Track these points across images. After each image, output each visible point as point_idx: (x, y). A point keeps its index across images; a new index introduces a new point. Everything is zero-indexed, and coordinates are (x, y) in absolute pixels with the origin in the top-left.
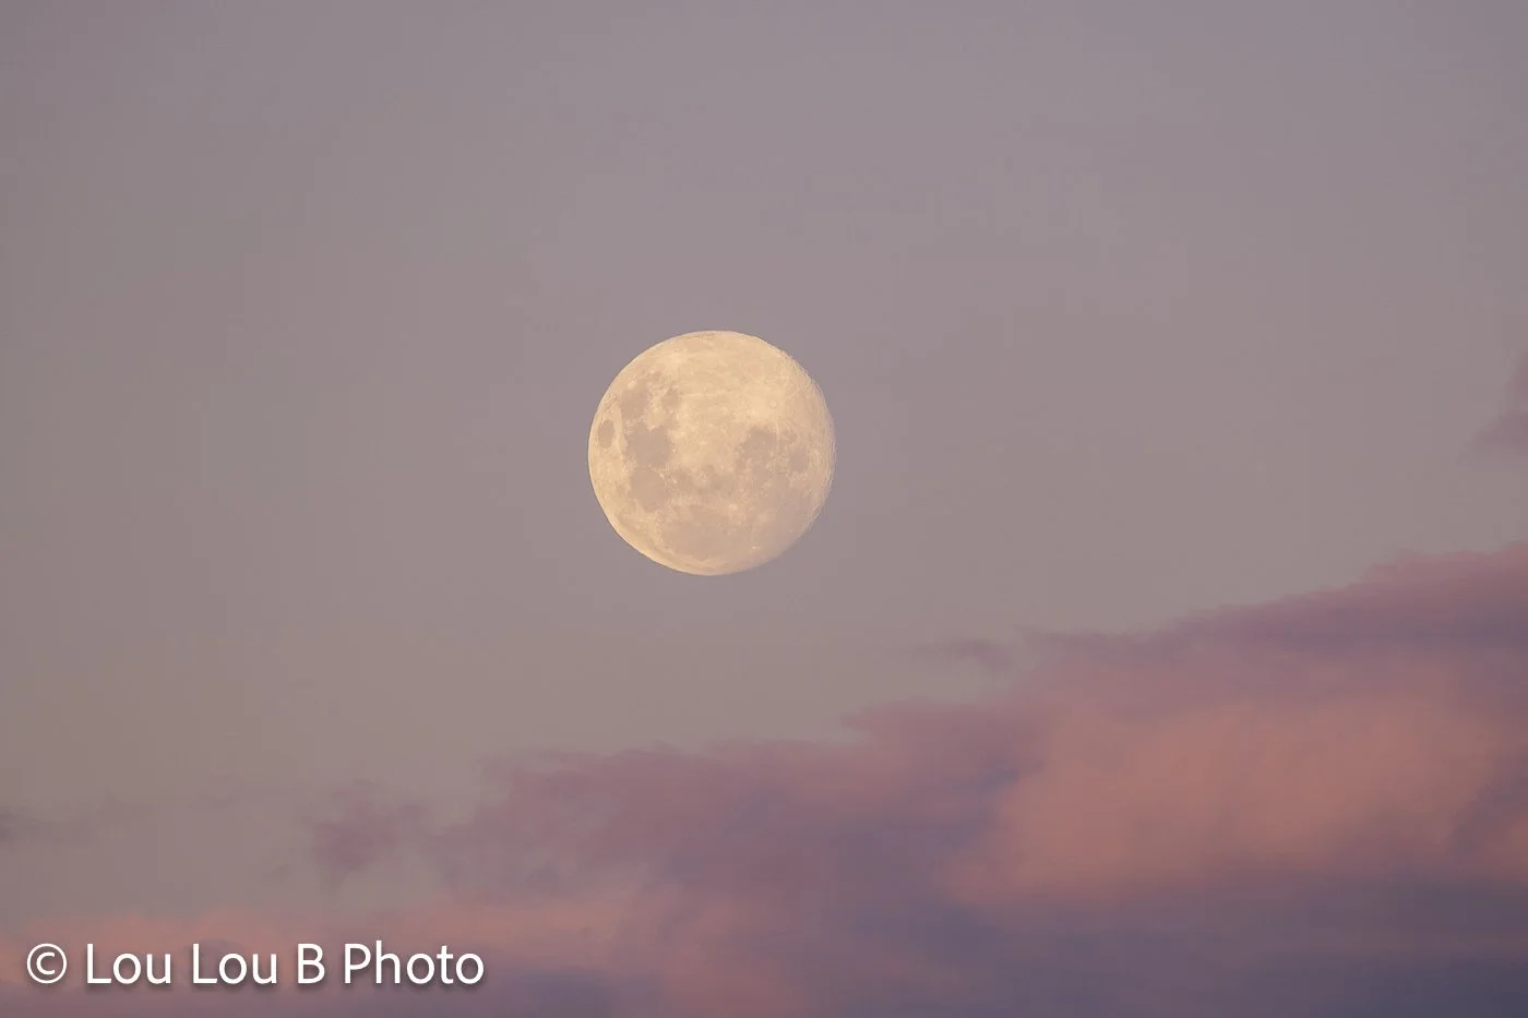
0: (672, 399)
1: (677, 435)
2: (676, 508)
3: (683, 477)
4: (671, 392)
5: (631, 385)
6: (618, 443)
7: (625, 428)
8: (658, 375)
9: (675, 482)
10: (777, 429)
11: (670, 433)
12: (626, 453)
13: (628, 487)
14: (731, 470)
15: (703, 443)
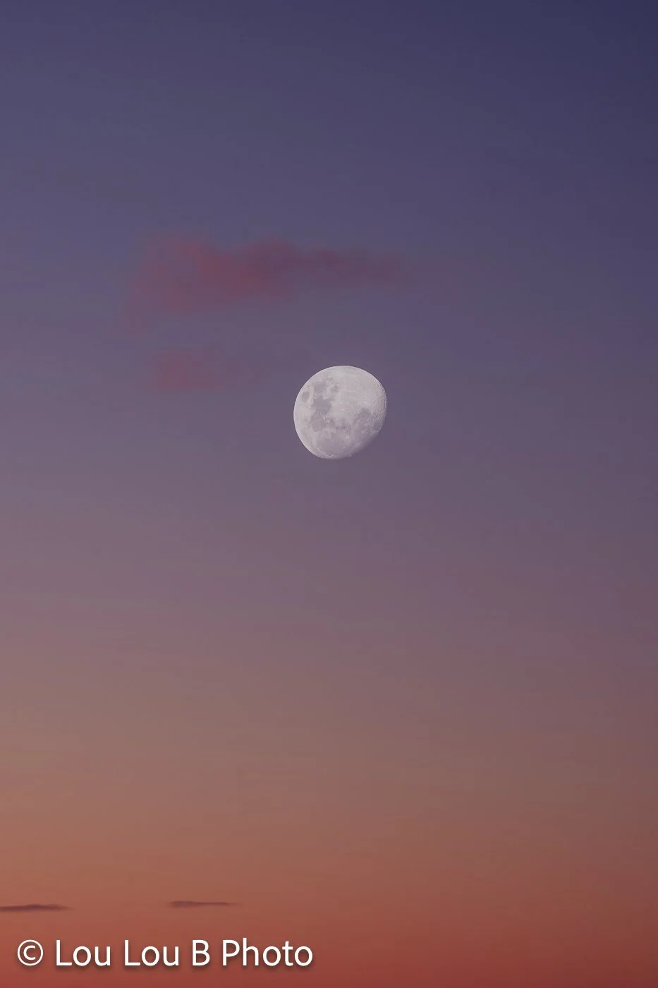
0: (335, 389)
1: (333, 404)
2: (326, 432)
3: (332, 421)
4: (336, 387)
5: (320, 380)
6: (310, 401)
7: (314, 395)
8: (331, 379)
9: (328, 422)
10: (372, 412)
11: (331, 402)
12: (312, 406)
13: (309, 419)
14: (351, 422)
15: (343, 410)
